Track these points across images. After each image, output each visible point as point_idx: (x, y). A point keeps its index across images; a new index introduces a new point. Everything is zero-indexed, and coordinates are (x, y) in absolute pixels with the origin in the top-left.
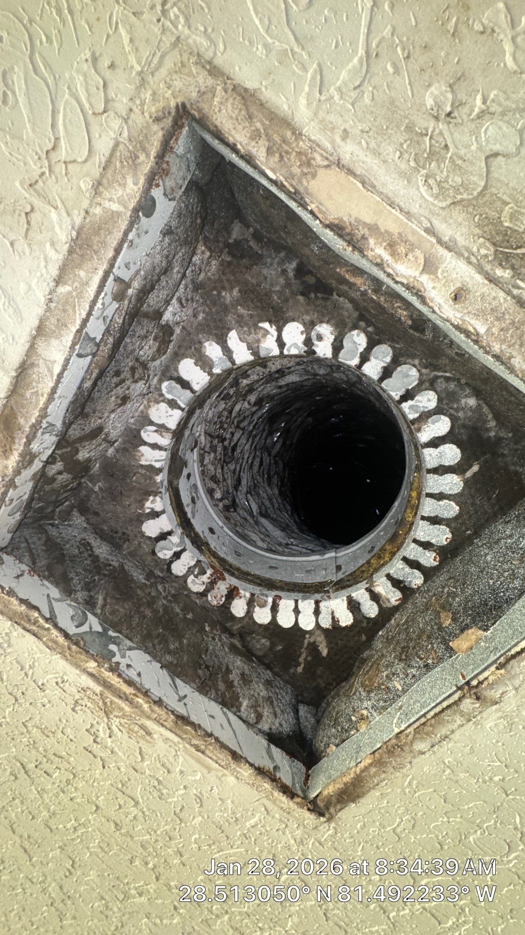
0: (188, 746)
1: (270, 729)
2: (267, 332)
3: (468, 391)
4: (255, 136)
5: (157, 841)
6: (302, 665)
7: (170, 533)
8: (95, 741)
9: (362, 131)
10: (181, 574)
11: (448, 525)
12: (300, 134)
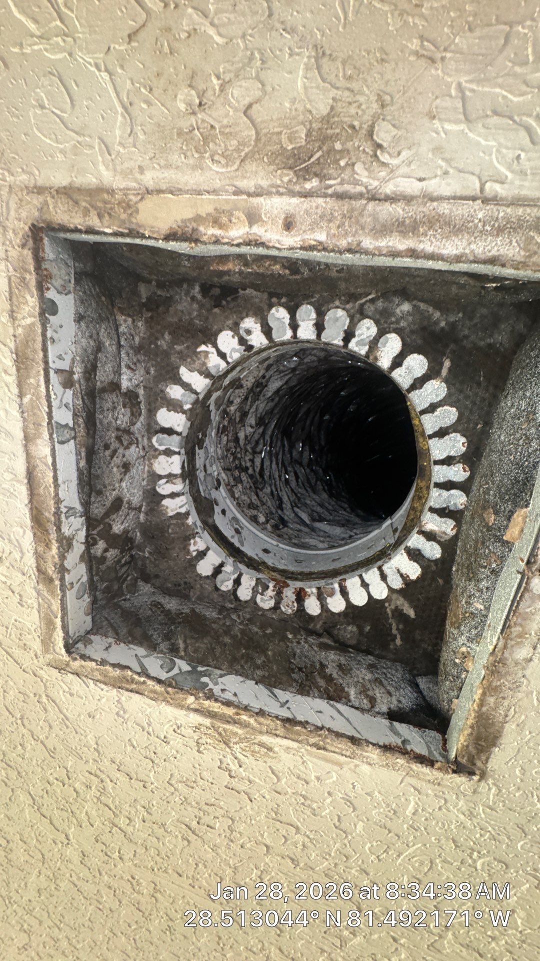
0: (309, 748)
1: (390, 708)
2: (207, 353)
3: (397, 300)
4: (86, 212)
5: (336, 865)
6: (398, 637)
7: (222, 565)
8: (231, 777)
9: (151, 159)
10: (248, 598)
11: (455, 431)
12: (113, 191)
